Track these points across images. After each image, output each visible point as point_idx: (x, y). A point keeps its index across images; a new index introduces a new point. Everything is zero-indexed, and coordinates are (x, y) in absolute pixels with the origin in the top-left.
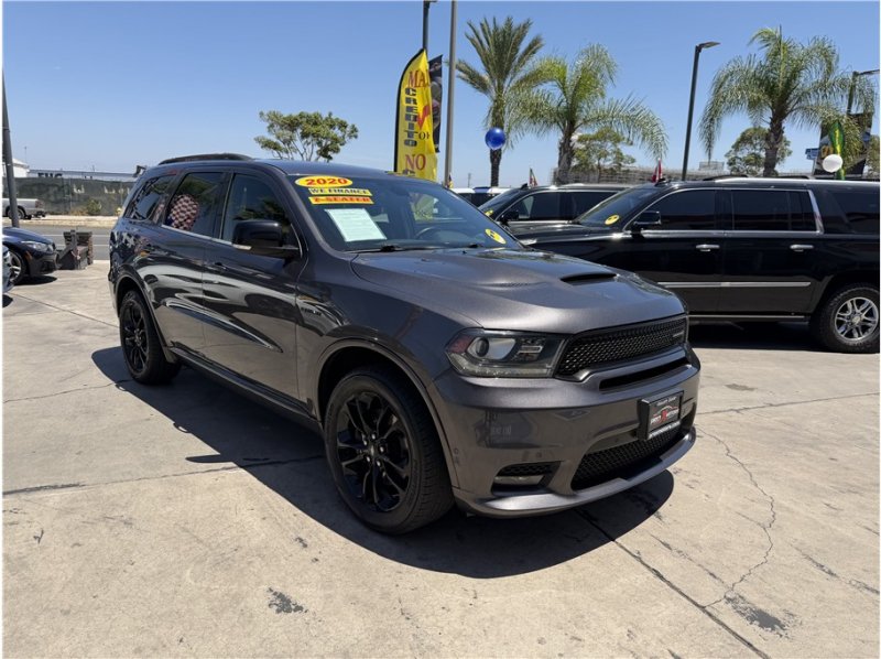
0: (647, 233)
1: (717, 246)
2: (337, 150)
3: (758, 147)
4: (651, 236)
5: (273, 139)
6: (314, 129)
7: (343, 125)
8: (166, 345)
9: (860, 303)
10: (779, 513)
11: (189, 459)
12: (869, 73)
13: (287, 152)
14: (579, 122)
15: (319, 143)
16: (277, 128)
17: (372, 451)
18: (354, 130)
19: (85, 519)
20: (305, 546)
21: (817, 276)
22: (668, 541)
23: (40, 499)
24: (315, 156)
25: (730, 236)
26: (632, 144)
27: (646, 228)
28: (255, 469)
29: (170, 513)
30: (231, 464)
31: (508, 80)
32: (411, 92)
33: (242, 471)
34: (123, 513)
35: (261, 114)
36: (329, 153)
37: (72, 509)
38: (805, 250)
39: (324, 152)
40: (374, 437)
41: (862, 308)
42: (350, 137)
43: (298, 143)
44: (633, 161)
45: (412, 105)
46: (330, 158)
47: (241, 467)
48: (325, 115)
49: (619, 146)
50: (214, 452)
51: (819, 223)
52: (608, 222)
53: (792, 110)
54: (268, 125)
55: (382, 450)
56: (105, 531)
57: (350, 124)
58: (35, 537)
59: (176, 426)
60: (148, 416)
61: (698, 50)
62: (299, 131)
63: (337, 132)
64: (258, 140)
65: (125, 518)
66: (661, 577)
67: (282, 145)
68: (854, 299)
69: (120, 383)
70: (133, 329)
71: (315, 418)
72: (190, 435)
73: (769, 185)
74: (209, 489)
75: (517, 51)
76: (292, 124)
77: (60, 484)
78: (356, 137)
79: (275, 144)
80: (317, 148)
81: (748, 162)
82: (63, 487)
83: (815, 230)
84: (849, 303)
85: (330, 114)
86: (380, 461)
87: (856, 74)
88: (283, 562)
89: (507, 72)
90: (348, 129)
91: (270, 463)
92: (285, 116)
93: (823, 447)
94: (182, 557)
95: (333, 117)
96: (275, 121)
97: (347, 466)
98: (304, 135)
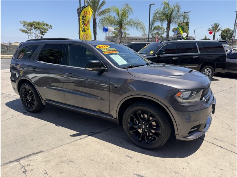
0: (161, 55)
1: (177, 58)
2: (46, 32)
3: (158, 30)
4: (162, 56)
5: (26, 29)
6: (38, 26)
7: (47, 25)
8: (43, 100)
9: (208, 70)
10: (230, 126)
11: (70, 136)
12: (188, 12)
13: (30, 33)
14: (123, 25)
15: (41, 30)
16: (26, 26)
17: (143, 127)
18: (51, 26)
19: (56, 163)
20: (131, 158)
21: (199, 63)
22: (215, 138)
23: (34, 159)
24: (39, 34)
25: (180, 55)
26: (128, 30)
27: (161, 54)
28: (94, 135)
29: (82, 155)
30: (85, 135)
31: (96, 13)
32: (84, 17)
33: (91, 137)
34: (67, 158)
35: (20, 22)
36: (44, 33)
37: (49, 160)
38: (197, 58)
39: (42, 33)
40: (144, 123)
41: (208, 71)
42: (50, 28)
43: (34, 31)
44: (129, 35)
45: (84, 21)
46: (44, 35)
47: (90, 136)
48: (41, 22)
49: (125, 31)
50: (77, 133)
51: (199, 51)
52: (151, 53)
53: (172, 22)
54: (23, 25)
55: (147, 126)
56: (66, 166)
57: (49, 25)
58: (45, 173)
59: (57, 125)
60: (44, 124)
61: (150, 5)
62: (33, 27)
63: (46, 27)
64: (20, 30)
65: (69, 160)
66: (223, 148)
67: (28, 31)
68: (206, 69)
69: (24, 113)
70: (26, 95)
71: (116, 119)
72: (63, 128)
73: (187, 42)
74: (86, 145)
75: (98, 4)
76: (31, 25)
77: (36, 152)
78: (52, 28)
79: (26, 31)
80: (40, 32)
81: (156, 34)
82: (38, 153)
83: (198, 52)
84: (205, 70)
85: (43, 22)
86: (146, 129)
87: (185, 12)
88: (130, 164)
89: (96, 10)
90: (49, 26)
91: (97, 133)
92: (29, 22)
93: (222, 107)
94: (99, 170)
95: (44, 23)
96: (25, 24)
97: (132, 132)
98: (35, 28)
